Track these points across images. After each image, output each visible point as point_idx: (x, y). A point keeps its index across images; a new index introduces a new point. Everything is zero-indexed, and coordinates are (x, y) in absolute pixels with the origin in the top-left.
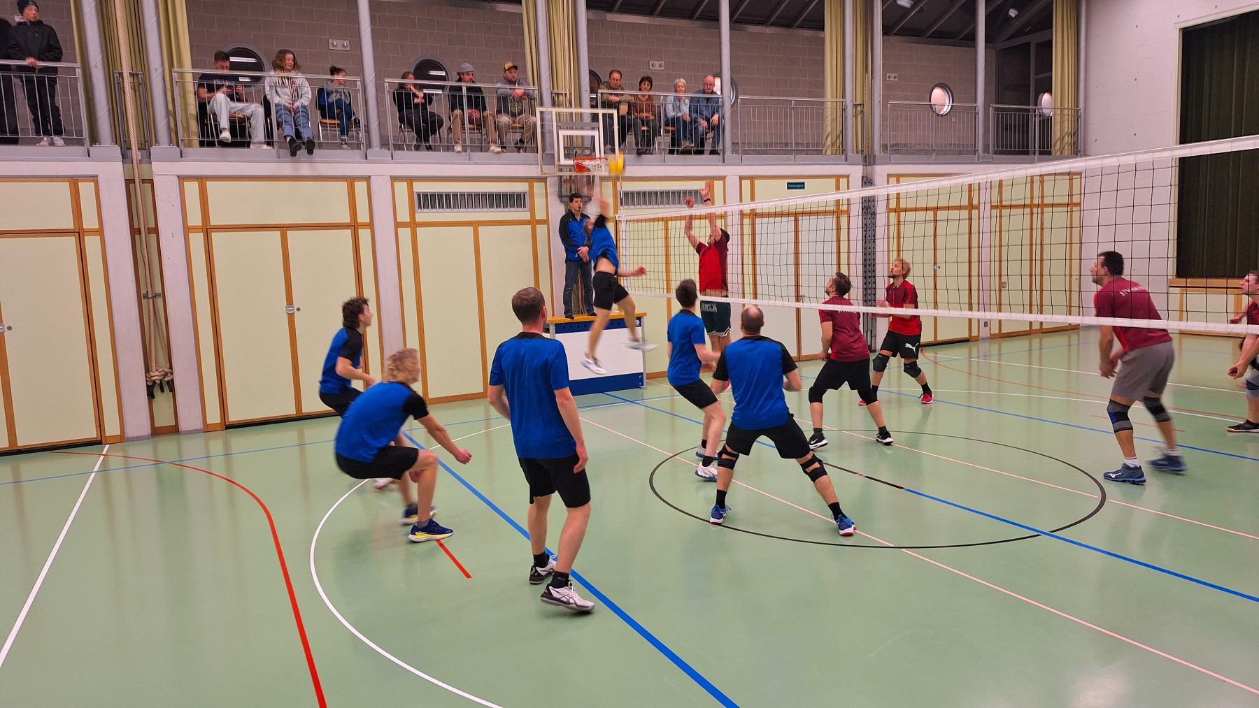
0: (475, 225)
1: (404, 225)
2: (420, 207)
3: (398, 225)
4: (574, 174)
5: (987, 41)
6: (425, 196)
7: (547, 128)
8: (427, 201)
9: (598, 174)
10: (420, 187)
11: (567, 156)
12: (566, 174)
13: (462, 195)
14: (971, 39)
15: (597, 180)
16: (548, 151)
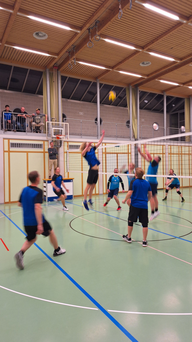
0: (27, 152)
1: (6, 151)
2: (11, 147)
3: (4, 151)
4: (56, 139)
5: (167, 112)
6: (13, 144)
7: (49, 127)
8: (13, 145)
9: (63, 140)
10: (12, 141)
11: (54, 135)
12: (54, 139)
13: (24, 144)
14: (163, 111)
15: (63, 142)
16: (49, 133)
